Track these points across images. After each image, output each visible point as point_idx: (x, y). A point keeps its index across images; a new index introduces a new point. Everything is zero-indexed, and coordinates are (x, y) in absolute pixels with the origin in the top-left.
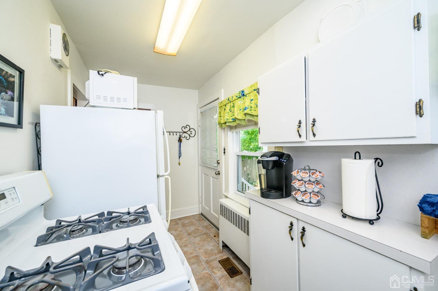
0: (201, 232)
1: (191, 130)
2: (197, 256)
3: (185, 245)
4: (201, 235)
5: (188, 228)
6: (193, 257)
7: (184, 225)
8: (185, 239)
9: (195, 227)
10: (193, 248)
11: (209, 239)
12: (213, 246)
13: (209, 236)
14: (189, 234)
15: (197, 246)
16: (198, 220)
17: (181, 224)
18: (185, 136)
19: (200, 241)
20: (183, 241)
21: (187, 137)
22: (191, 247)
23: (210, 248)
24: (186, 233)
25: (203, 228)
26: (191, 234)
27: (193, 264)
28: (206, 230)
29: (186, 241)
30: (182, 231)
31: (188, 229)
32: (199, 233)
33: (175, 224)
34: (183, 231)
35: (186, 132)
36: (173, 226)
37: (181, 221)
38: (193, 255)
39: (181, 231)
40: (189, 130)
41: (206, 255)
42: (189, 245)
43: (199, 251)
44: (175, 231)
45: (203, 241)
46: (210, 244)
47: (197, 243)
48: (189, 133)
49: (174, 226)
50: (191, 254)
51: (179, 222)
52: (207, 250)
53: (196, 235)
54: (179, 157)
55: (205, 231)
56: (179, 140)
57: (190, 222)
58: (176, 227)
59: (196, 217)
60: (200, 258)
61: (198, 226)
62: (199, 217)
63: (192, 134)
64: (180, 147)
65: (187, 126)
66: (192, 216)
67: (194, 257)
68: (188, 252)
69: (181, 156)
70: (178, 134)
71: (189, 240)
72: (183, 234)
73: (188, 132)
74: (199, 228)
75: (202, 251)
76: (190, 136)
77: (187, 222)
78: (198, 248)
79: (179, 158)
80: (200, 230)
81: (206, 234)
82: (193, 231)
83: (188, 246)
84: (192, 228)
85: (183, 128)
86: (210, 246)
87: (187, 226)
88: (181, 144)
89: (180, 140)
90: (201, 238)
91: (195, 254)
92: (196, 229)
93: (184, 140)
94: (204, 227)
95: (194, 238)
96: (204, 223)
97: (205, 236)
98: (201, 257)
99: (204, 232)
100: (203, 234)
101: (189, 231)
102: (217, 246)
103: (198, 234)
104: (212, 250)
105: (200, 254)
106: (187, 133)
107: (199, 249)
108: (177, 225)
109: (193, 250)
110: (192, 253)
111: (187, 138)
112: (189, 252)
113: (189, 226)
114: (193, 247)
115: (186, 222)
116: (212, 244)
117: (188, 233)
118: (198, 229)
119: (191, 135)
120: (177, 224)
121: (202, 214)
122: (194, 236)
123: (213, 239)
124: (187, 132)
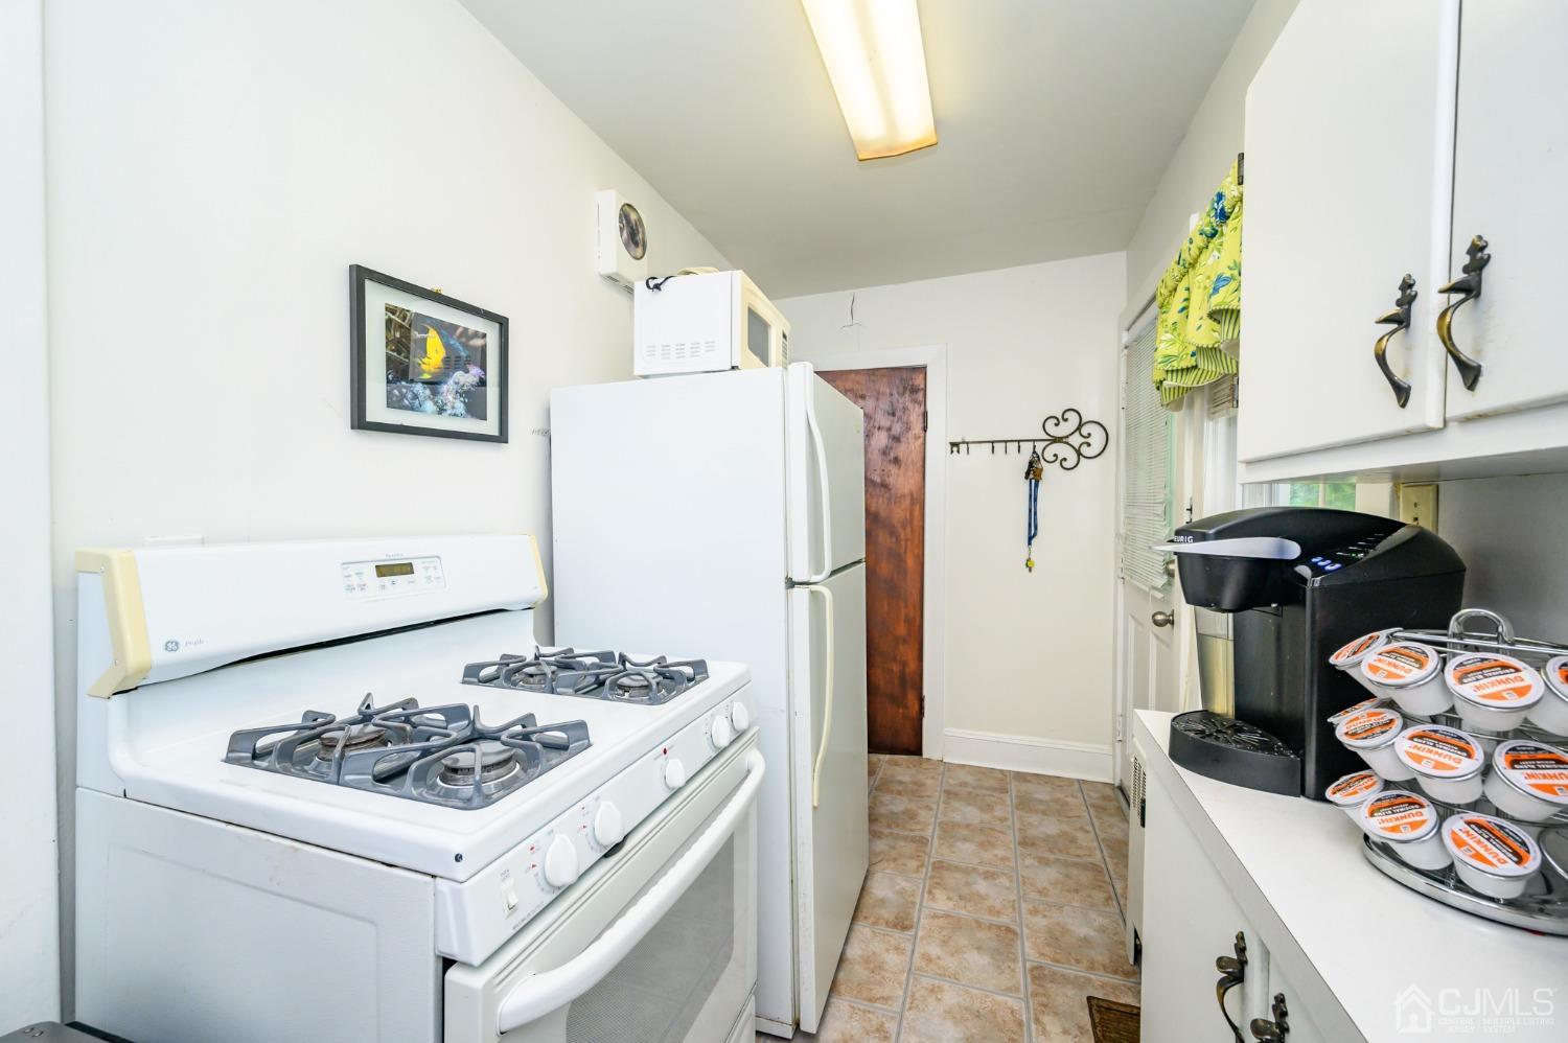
0: (1078, 856)
1: (1085, 430)
2: (1008, 930)
3: (986, 872)
4: (1076, 865)
5: (1034, 819)
6: (990, 927)
7: (1025, 804)
8: (1000, 852)
9: (1065, 828)
10: (1013, 897)
11: (1099, 896)
12: (1102, 930)
13: (1105, 882)
14: (1026, 842)
15: (1033, 895)
16: (1095, 807)
17: (1017, 796)
18: (1055, 455)
19: (1054, 884)
20: (988, 856)
21: (1065, 459)
22: (1008, 888)
23: (1083, 930)
24: (1017, 834)
25: (1095, 844)
26: (1033, 844)
27: (979, 948)
28: (1107, 859)
29: (1002, 859)
30: (1006, 819)
31: (1030, 824)
32: (1068, 853)
33: (995, 790)
34: (1009, 823)
35: (1061, 438)
36: (984, 792)
37: (1024, 784)
38: (996, 920)
39: (1003, 820)
40: (1079, 429)
41: (1048, 945)
42: (1004, 880)
43: (1029, 917)
44: (982, 810)
45: (1069, 891)
46: (1093, 915)
47: (1039, 886)
48: (1076, 440)
49: (988, 793)
50: (992, 911)
51: (1014, 786)
52: (1065, 930)
53: (1052, 857)
54: (1030, 539)
55: (1097, 858)
56: (1028, 474)
57: (1057, 801)
58: (993, 799)
59: (1092, 794)
60: (1019, 943)
61: (1081, 829)
62: (1105, 798)
63: (1089, 445)
64: (1033, 498)
65: (1071, 416)
66: (1076, 783)
67: (999, 927)
68: (984, 899)
69: (1035, 535)
70: (1027, 448)
71: (1014, 860)
72: (1000, 832)
73: (1071, 440)
74: (1080, 835)
75: (1040, 922)
76: (1079, 454)
77: (1045, 797)
78: (1031, 907)
79: (1030, 543)
80: (1081, 848)
81: (1095, 869)
82: (1047, 838)
83: (997, 881)
84: (1051, 827)
85: (1050, 424)
86: (1084, 922)
87: (1036, 811)
88: (1037, 486)
89: (1033, 472)
90: (1067, 876)
91: (1004, 920)
92: (1063, 834)
93: (1050, 471)
94: (1103, 840)
95: (1037, 864)
96: (1111, 826)
97: (1086, 877)
98: (1023, 944)
99: (1090, 860)
100: (1085, 867)
101: (1033, 832)
102: (1115, 938)
103: (1061, 857)
104: (1086, 941)
105: (1025, 929)
106: (1067, 443)
107: (1034, 912)
108: (1002, 793)
109: (1005, 903)
110: (998, 912)
111: (1065, 464)
112: (989, 902)
113: (1044, 813)
114: (1015, 892)
115: (1037, 796)
116: (1101, 920)
117: (1024, 838)
118: (1073, 840)
119: (1085, 450)
120: (1004, 790)
121: (1121, 789)
122: (1042, 855)
123: (1115, 903)
124: (1067, 437)
